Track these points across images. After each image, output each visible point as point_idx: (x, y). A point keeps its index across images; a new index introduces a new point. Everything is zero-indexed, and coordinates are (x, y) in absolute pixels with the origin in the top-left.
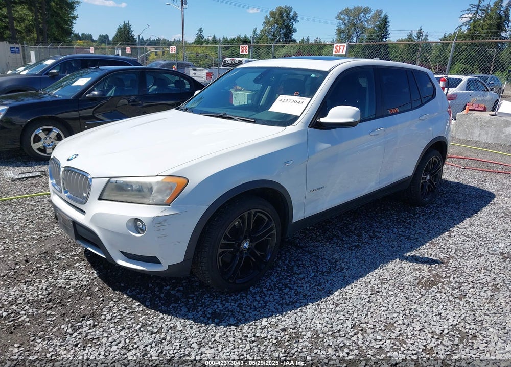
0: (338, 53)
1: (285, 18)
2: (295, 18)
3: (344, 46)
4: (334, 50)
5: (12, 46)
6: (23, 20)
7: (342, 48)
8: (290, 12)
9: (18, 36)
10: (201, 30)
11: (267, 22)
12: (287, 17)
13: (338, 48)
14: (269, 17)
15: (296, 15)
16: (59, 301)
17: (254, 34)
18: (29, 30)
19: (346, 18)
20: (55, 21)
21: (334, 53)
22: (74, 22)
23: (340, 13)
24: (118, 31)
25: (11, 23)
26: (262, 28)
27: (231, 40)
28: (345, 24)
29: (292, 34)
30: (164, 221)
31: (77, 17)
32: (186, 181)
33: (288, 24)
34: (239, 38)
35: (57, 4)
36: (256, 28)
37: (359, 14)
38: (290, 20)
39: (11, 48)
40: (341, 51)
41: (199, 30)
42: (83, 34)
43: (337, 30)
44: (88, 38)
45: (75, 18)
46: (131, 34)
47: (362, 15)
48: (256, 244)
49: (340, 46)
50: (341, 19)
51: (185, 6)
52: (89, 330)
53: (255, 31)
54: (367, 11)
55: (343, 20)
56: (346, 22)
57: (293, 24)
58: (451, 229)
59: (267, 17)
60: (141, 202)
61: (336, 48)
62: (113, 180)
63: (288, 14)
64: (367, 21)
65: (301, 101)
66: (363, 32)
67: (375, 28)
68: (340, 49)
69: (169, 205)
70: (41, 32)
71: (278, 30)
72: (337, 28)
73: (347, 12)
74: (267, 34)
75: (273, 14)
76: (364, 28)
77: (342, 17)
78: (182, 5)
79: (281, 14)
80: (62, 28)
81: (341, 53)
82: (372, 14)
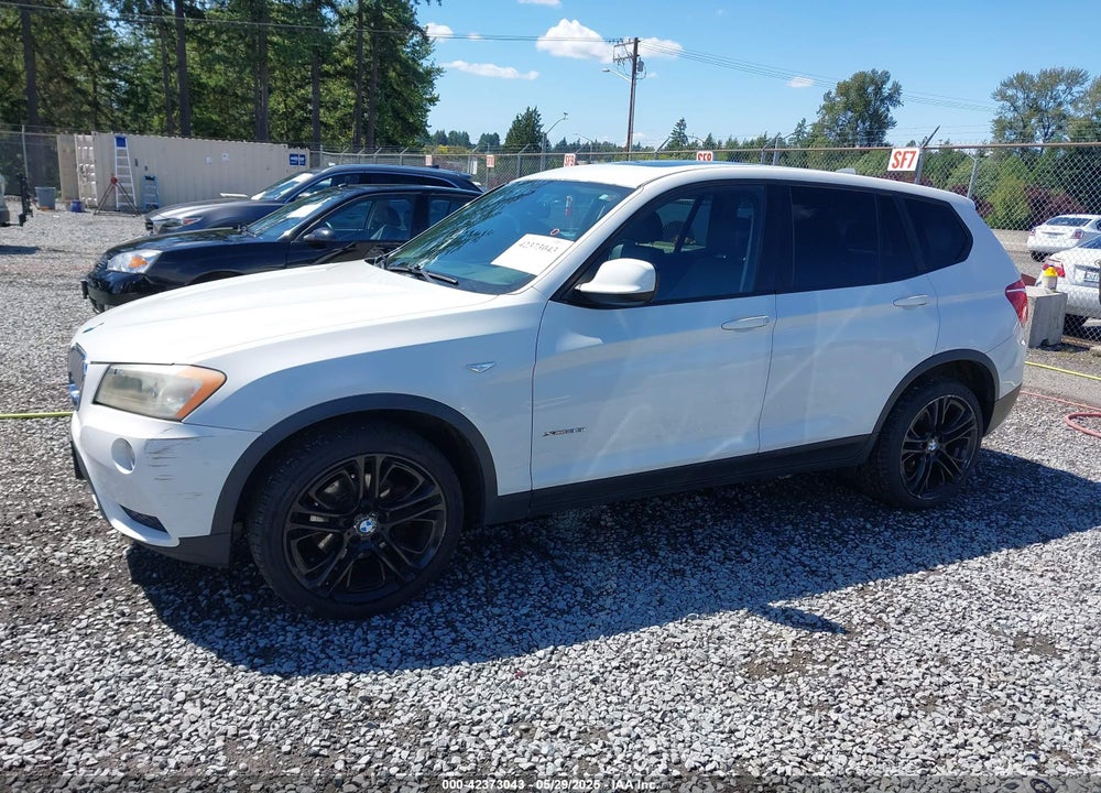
0: (898, 169)
1: (872, 97)
2: (893, 98)
3: (914, 153)
4: (892, 160)
5: (293, 151)
6: (335, 105)
7: (909, 156)
8: (884, 83)
9: (326, 135)
10: (682, 124)
11: (829, 108)
12: (876, 94)
13: (900, 158)
14: (833, 95)
15: (897, 89)
16: (31, 585)
17: (799, 132)
18: (344, 125)
19: (1020, 95)
20: (393, 108)
21: (890, 168)
22: (431, 108)
23: (1005, 85)
24: (514, 128)
25: (316, 111)
26: (816, 119)
27: (746, 145)
28: (1015, 110)
29: (883, 133)
30: (165, 449)
31: (437, 99)
32: (223, 378)
33: (876, 111)
34: (762, 141)
35: (399, 75)
36: (804, 121)
37: (1053, 86)
38: (882, 101)
39: (292, 155)
40: (906, 163)
41: (678, 125)
42: (452, 133)
43: (996, 122)
44: (460, 140)
45: (433, 101)
46: (538, 132)
47: (1062, 87)
48: (394, 527)
49: (905, 153)
50: (1004, 97)
51: (639, 75)
52: (35, 637)
53: (801, 125)
54: (1075, 78)
55: (1012, 100)
56: (1020, 103)
57: (888, 110)
58: (940, 566)
59: (830, 93)
60: (143, 412)
61: (895, 156)
62: (114, 367)
63: (878, 90)
64: (1073, 102)
65: (555, 246)
66: (1060, 128)
67: (1095, 118)
68: (904, 159)
69: (180, 421)
70: (365, 128)
71: (853, 124)
72: (996, 118)
73: (1021, 81)
74: (826, 131)
75: (844, 89)
76: (1064, 117)
77: (1010, 92)
78: (634, 72)
79: (862, 90)
80: (405, 120)
81: (905, 168)
82: (1087, 85)
